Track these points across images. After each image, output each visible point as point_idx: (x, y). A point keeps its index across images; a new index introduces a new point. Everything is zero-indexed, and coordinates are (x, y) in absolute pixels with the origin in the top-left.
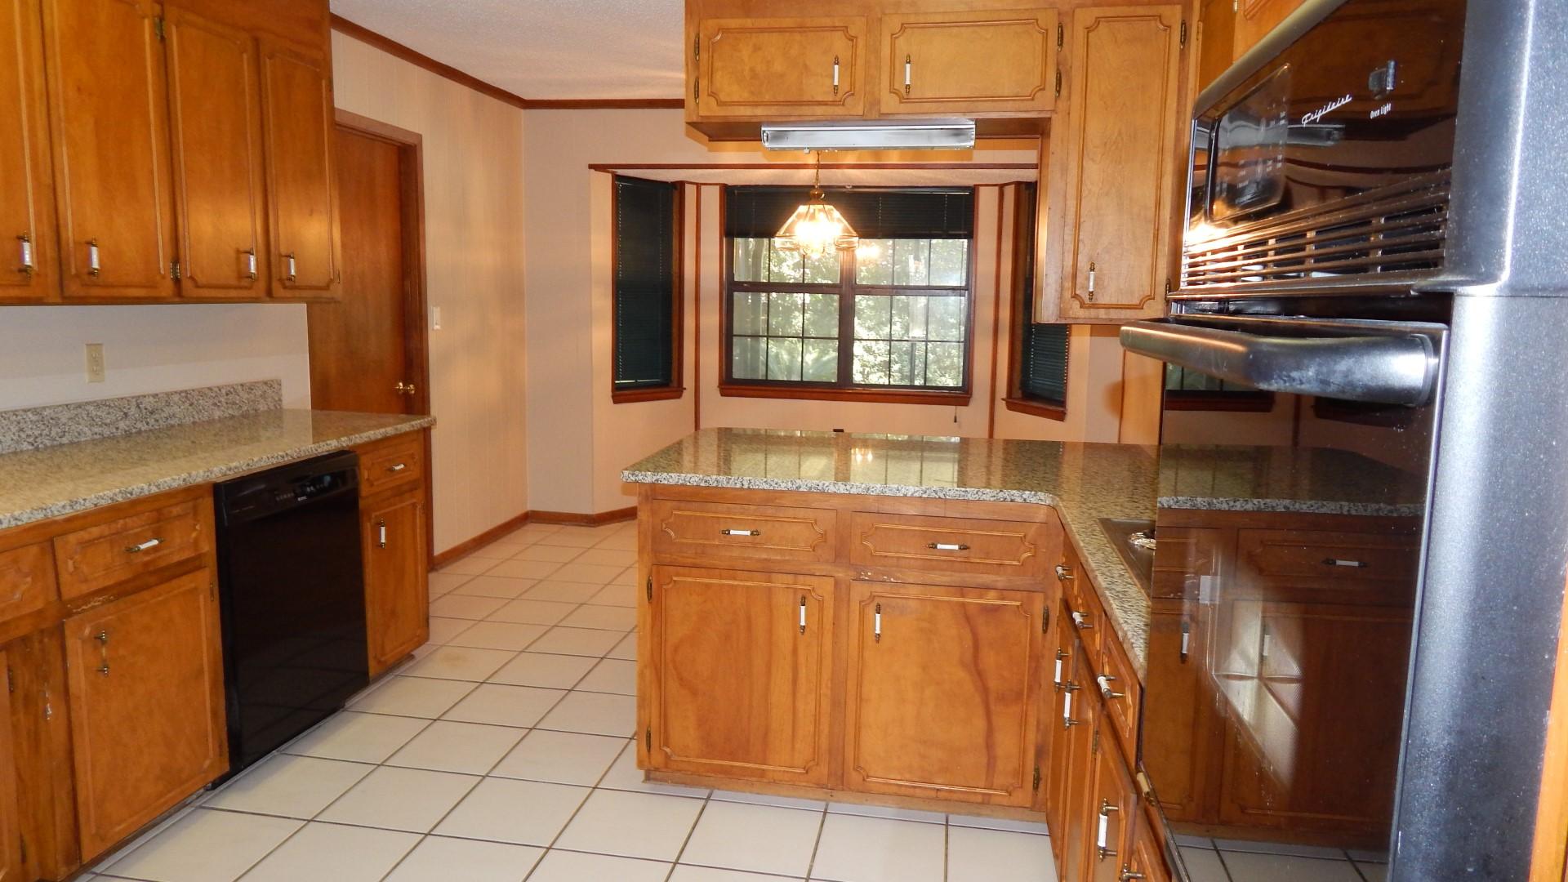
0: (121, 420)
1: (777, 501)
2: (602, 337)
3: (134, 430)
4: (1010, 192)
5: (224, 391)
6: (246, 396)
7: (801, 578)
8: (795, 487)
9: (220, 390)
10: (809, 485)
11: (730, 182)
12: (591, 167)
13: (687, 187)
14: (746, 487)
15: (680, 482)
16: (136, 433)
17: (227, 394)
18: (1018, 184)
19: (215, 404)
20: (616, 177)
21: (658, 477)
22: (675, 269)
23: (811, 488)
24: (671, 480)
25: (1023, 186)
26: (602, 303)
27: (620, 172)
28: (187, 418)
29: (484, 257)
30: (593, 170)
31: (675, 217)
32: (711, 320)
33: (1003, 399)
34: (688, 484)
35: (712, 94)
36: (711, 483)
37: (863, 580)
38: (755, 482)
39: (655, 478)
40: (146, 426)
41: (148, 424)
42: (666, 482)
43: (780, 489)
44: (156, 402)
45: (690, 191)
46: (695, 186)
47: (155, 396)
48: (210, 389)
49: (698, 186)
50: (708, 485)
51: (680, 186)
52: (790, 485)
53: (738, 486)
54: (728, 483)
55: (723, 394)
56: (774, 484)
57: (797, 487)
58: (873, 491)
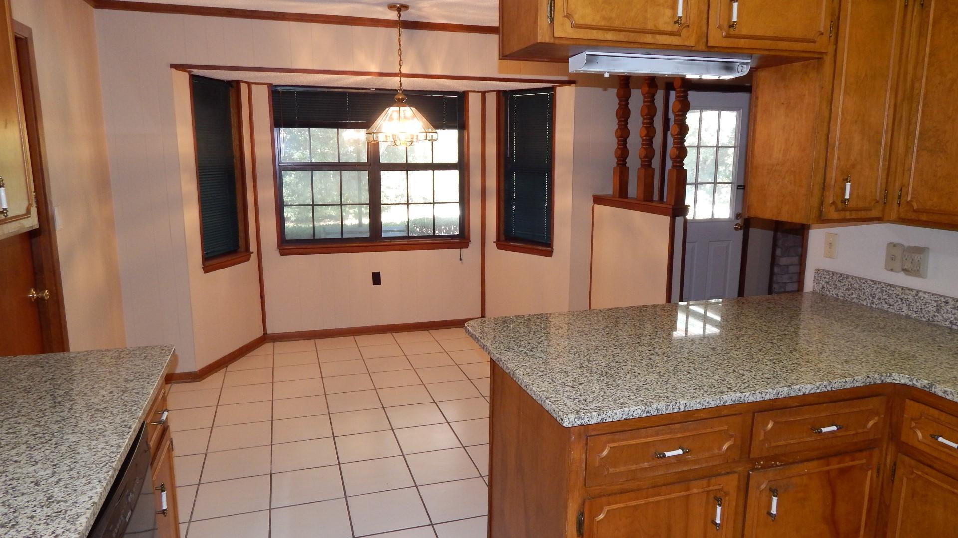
1: (696, 415)
2: (191, 216)
4: (492, 99)
7: (713, 480)
8: (722, 404)
10: (734, 399)
11: (276, 82)
12: (173, 66)
13: (242, 85)
14: (682, 410)
15: (624, 417)
18: (499, 92)
20: (193, 77)
21: (604, 416)
22: (236, 154)
23: (735, 401)
24: (615, 418)
25: (502, 94)
26: (189, 187)
27: (196, 72)
29: (83, 152)
30: (173, 70)
31: (233, 110)
33: (494, 242)
34: (631, 418)
35: (568, 16)
36: (652, 413)
37: (758, 469)
38: (690, 404)
39: (600, 418)
42: (610, 420)
43: (710, 407)
45: (244, 88)
46: (247, 85)
49: (249, 84)
50: (649, 415)
51: (238, 82)
52: (718, 401)
53: (675, 411)
54: (667, 410)
55: (282, 254)
56: (705, 404)
57: (724, 403)
58: (781, 395)
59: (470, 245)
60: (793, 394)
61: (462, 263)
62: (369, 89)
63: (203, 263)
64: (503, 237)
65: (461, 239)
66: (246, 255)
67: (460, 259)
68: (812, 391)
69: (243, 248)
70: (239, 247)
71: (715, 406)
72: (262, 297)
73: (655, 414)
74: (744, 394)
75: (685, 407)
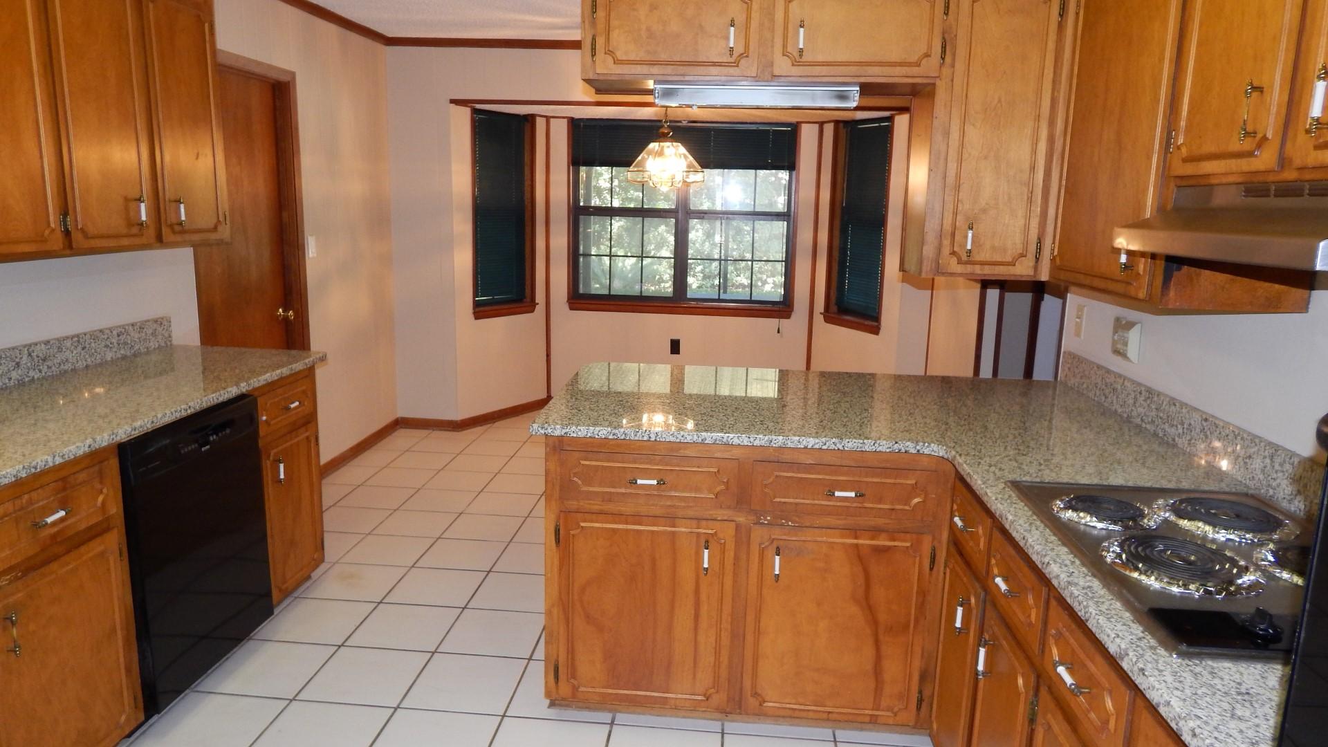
0: (14, 370)
1: (681, 451)
2: (463, 259)
3: (27, 379)
4: (829, 129)
5: (115, 332)
6: (137, 336)
7: (704, 523)
8: (700, 439)
9: (111, 332)
10: (714, 438)
11: (577, 116)
12: (452, 101)
13: (538, 120)
14: (653, 439)
15: (589, 435)
16: (30, 381)
17: (118, 336)
18: (837, 122)
19: (106, 346)
20: (475, 111)
21: (568, 430)
22: (527, 195)
23: (716, 440)
24: (579, 434)
25: (841, 125)
26: (462, 228)
27: (478, 106)
28: (80, 362)
29: (355, 188)
30: (452, 105)
31: (527, 147)
32: (560, 241)
33: (821, 313)
34: (597, 437)
35: (610, 52)
36: (619, 436)
37: (763, 524)
39: (564, 431)
40: (39, 374)
41: (40, 371)
42: (575, 435)
43: (687, 441)
44: (48, 349)
45: (541, 124)
46: (545, 119)
47: (47, 343)
48: (101, 331)
49: (548, 118)
50: (616, 437)
51: (530, 119)
52: (695, 437)
53: (645, 438)
54: (636, 435)
55: (571, 309)
56: (680, 437)
57: (702, 440)
58: (775, 444)
59: (794, 316)
60: (790, 445)
61: (782, 336)
62: (680, 122)
63: (474, 308)
64: (834, 308)
65: (781, 309)
66: (531, 307)
67: (778, 332)
68: (817, 446)
69: (528, 299)
70: (525, 298)
71: (692, 441)
72: (548, 355)
73: (622, 438)
74: (727, 435)
75: (656, 437)
